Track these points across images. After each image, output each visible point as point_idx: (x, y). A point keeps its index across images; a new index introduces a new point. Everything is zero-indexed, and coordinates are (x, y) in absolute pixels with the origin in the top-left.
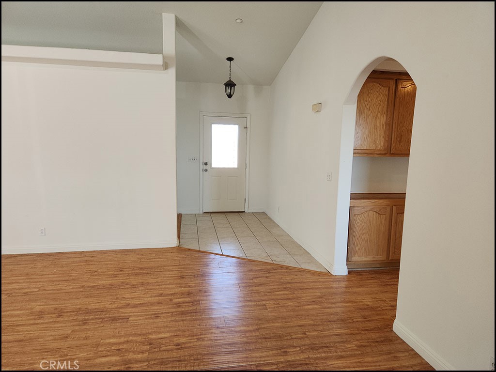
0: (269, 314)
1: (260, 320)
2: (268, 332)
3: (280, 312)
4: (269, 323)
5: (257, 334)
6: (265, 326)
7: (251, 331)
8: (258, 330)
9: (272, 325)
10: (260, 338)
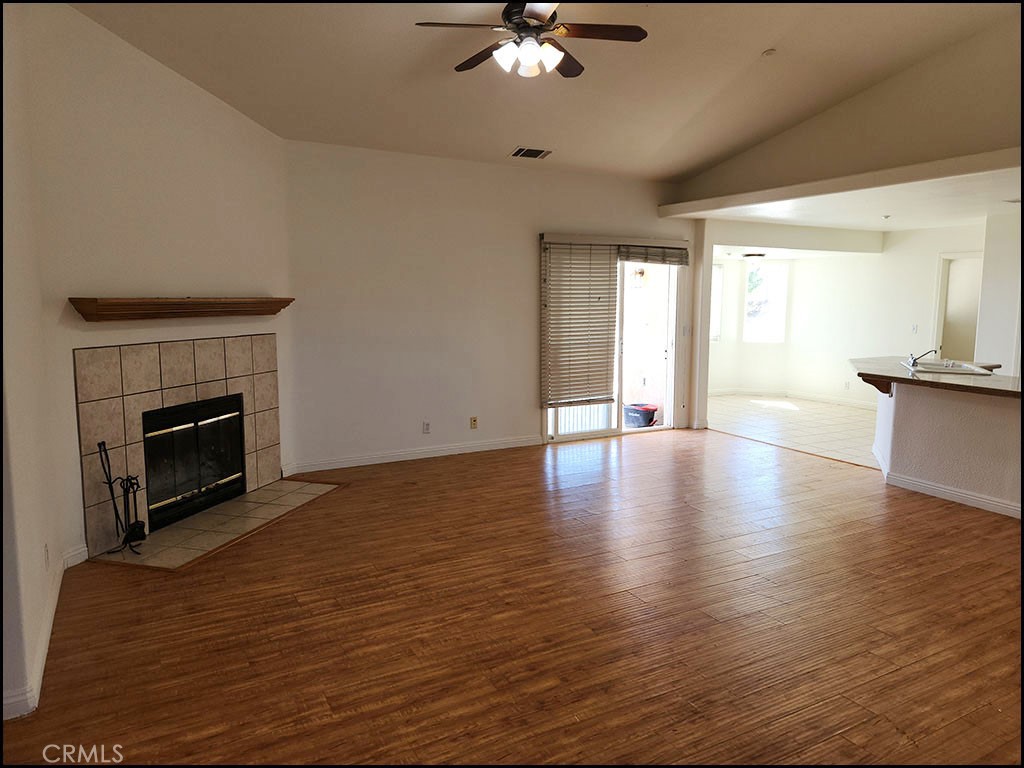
0: (323, 687)
1: (344, 670)
2: (326, 651)
3: (296, 697)
4: (324, 668)
5: (346, 645)
6: (330, 661)
7: (359, 647)
8: (346, 652)
9: (317, 666)
10: (338, 640)
